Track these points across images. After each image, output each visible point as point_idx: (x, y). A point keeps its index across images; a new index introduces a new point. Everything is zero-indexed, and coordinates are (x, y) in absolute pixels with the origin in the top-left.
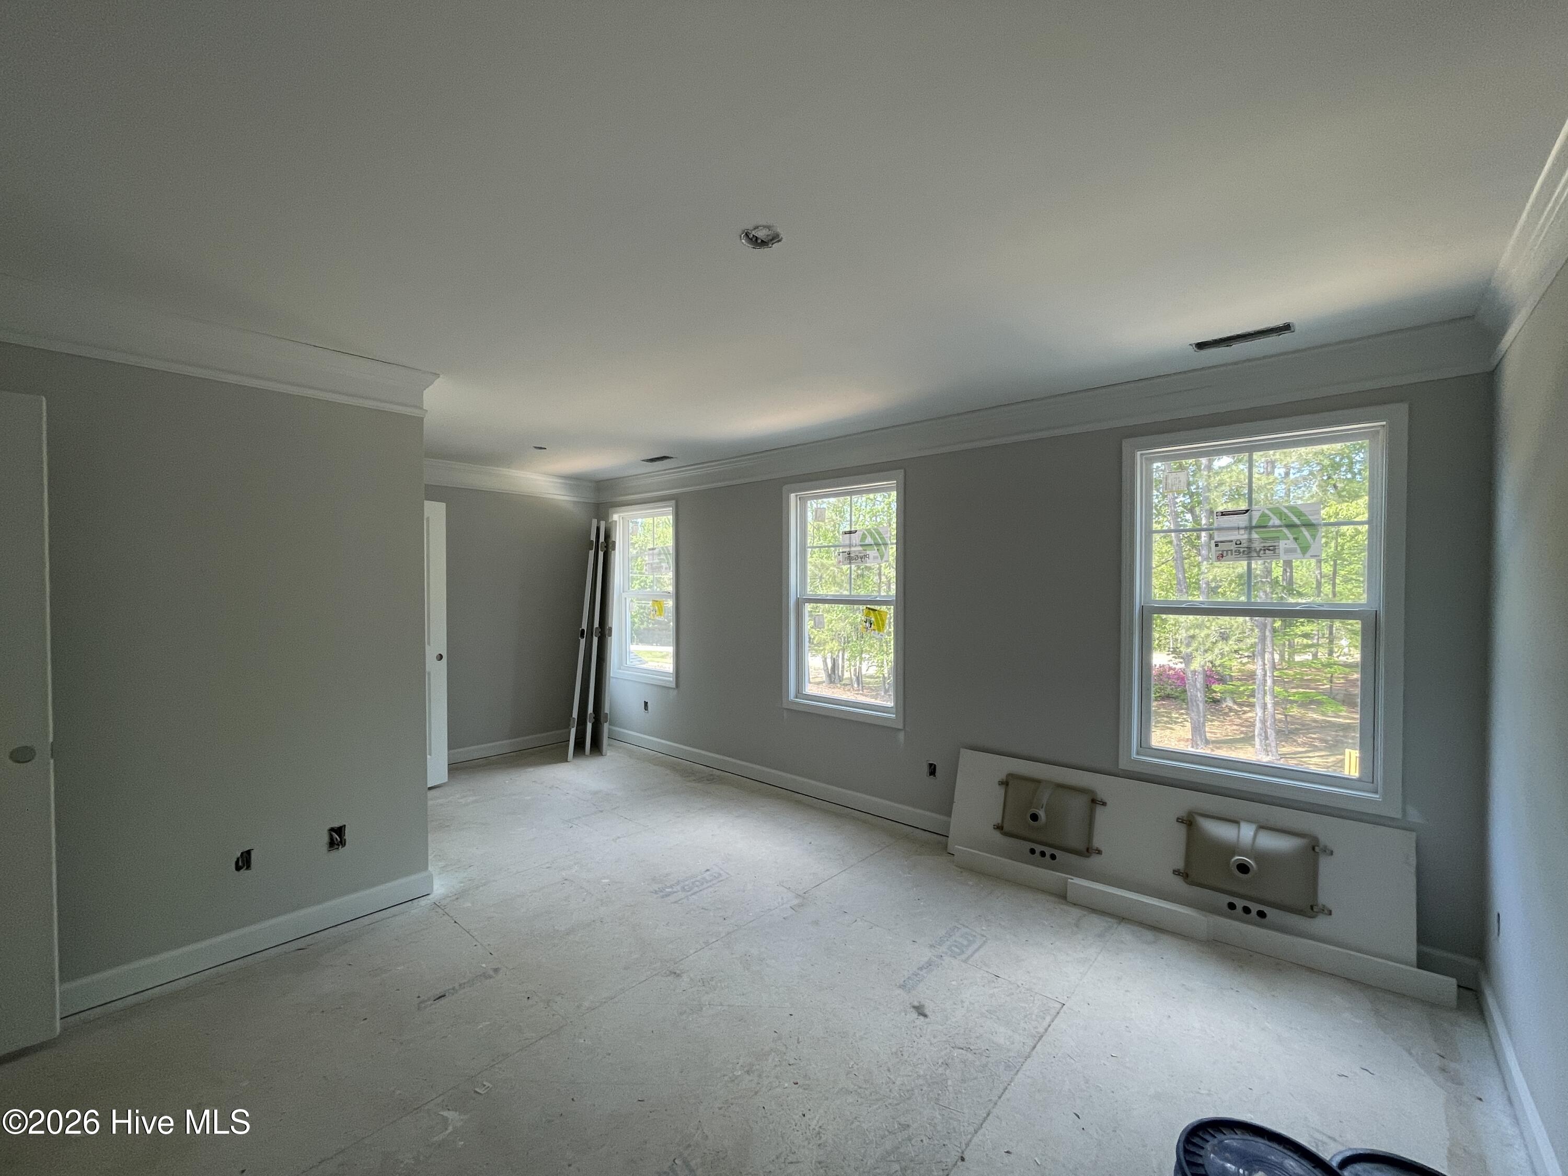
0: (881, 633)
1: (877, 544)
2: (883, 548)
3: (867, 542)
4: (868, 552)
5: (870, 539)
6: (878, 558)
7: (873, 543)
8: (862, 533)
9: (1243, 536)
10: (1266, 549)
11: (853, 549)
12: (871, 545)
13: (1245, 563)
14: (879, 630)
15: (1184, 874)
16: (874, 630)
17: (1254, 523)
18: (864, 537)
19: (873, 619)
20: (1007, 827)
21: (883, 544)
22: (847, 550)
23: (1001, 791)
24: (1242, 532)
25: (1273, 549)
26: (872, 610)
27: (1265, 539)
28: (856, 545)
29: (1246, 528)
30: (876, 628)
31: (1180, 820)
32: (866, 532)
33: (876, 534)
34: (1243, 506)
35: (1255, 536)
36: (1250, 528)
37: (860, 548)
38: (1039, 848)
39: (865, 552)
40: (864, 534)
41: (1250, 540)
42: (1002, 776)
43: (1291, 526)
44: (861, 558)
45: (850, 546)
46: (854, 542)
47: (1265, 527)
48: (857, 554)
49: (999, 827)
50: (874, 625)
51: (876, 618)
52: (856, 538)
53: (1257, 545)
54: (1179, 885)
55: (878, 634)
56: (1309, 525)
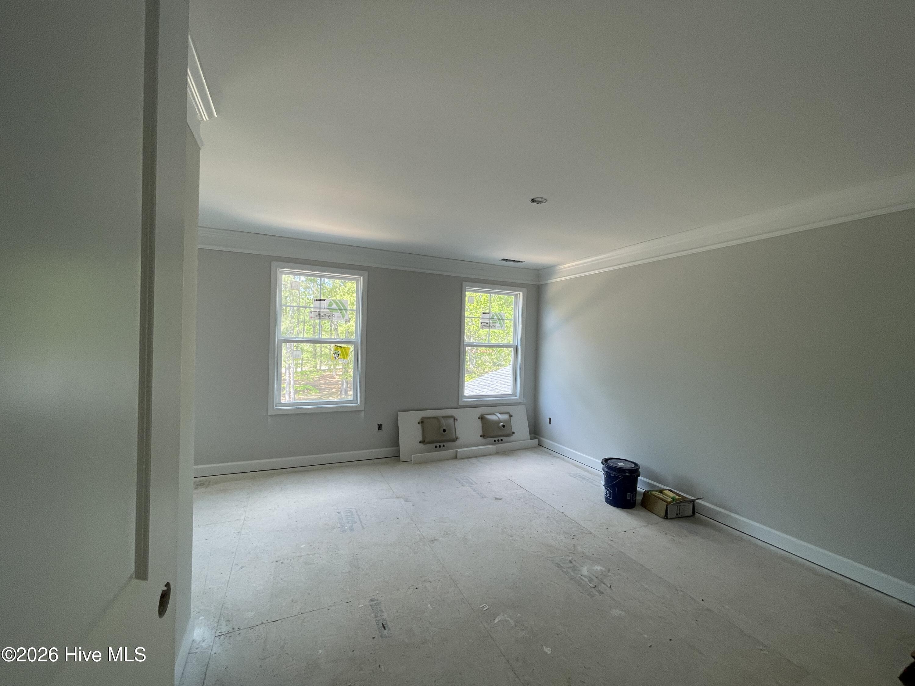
0: (345, 360)
1: (340, 309)
2: (345, 312)
3: (333, 307)
4: (334, 313)
5: (335, 306)
6: (341, 317)
7: (337, 308)
8: (329, 301)
9: (488, 321)
10: (493, 326)
11: (322, 310)
12: (336, 309)
13: (488, 330)
14: (344, 358)
15: (483, 436)
16: (341, 358)
17: (491, 318)
18: (330, 304)
19: (340, 352)
20: (427, 440)
21: (345, 310)
22: (318, 310)
23: (420, 426)
24: (488, 320)
25: (495, 326)
26: (339, 347)
27: (493, 323)
28: (324, 308)
29: (489, 319)
30: (342, 357)
31: (479, 418)
32: (332, 301)
33: (339, 304)
34: (488, 311)
35: (491, 321)
36: (490, 319)
37: (328, 311)
38: (438, 445)
39: (331, 313)
40: (331, 302)
41: (490, 323)
42: (419, 420)
43: (499, 319)
44: (329, 316)
45: (320, 308)
46: (323, 306)
47: (493, 319)
48: (325, 313)
49: (423, 442)
50: (341, 355)
51: (342, 352)
52: (324, 304)
53: (491, 324)
54: (482, 440)
55: (343, 360)
56: (503, 319)
